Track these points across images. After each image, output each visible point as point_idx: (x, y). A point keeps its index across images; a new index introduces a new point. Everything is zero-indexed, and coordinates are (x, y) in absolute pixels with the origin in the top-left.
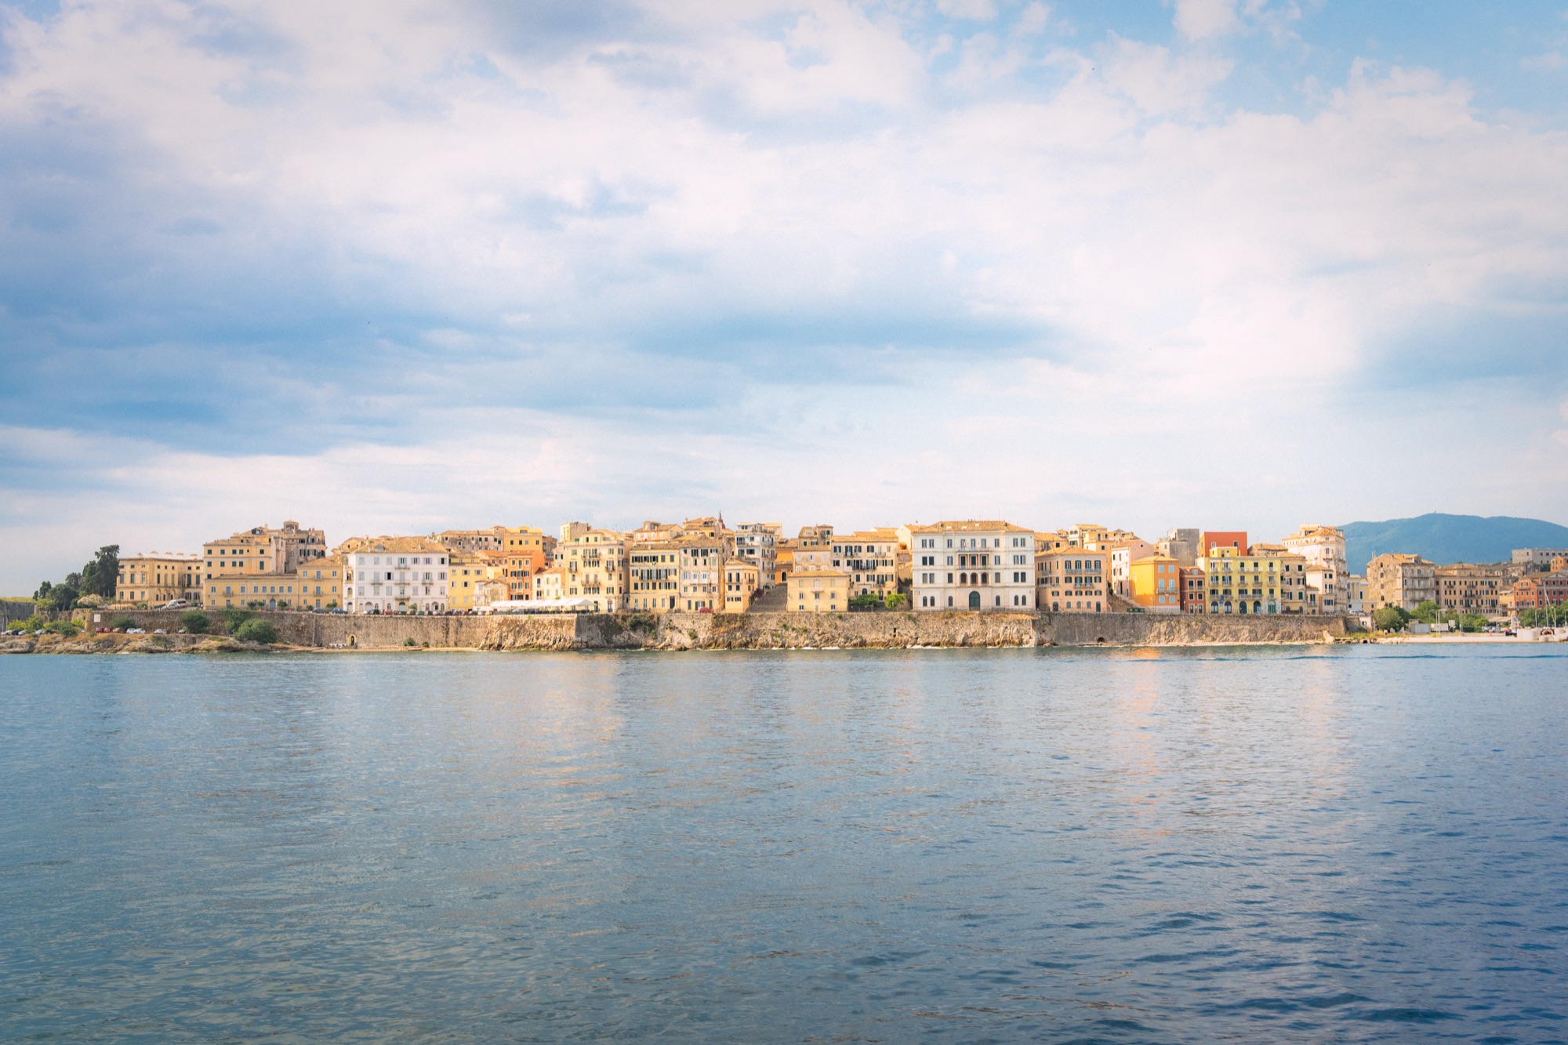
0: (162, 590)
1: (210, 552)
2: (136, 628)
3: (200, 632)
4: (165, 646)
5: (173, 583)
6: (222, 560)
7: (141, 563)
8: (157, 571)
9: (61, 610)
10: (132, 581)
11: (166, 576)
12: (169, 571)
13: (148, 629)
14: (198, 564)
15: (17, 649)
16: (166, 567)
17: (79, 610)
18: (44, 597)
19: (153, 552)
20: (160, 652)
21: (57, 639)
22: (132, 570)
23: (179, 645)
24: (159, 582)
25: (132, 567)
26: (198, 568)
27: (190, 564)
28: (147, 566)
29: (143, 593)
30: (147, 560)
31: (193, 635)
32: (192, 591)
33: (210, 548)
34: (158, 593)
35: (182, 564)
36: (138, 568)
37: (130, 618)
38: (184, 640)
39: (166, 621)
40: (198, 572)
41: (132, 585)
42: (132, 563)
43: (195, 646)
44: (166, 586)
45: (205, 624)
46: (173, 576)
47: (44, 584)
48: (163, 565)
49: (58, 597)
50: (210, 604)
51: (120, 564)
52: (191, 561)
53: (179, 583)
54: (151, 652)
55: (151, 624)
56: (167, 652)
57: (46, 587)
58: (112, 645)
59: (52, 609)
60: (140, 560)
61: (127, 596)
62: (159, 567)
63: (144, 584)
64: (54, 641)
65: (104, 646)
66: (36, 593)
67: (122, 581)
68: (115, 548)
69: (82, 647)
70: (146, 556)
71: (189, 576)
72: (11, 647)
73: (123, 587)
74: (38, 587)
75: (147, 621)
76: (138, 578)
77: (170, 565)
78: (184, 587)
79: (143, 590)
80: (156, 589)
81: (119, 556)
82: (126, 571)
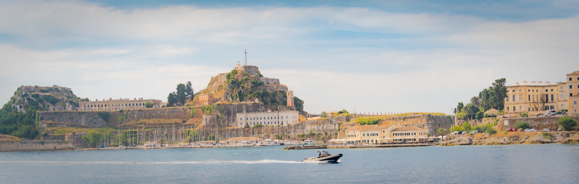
0: (532, 104)
1: (570, 79)
2: (531, 129)
3: (571, 130)
4: (551, 139)
5: (537, 100)
6: (571, 84)
7: (519, 88)
8: (528, 93)
9: (470, 119)
10: (514, 100)
11: (533, 96)
12: (535, 93)
13: (538, 128)
14: (552, 88)
15: (463, 143)
16: (533, 91)
17: (486, 119)
18: (460, 112)
19: (525, 82)
20: (548, 142)
21: (485, 136)
22: (514, 93)
23: (559, 138)
24: (529, 100)
25: (514, 91)
26: (552, 90)
27: (547, 88)
28: (523, 90)
29: (521, 107)
30: (522, 86)
31: (568, 132)
32: (549, 105)
33: (570, 77)
34: (530, 107)
35: (542, 88)
36: (517, 91)
37: (526, 122)
38: (562, 135)
39: (547, 123)
40: (552, 93)
41: (514, 102)
42: (513, 89)
43: (570, 138)
44: (534, 102)
45: (574, 125)
46: (537, 96)
47: (459, 104)
48: (531, 89)
49: (468, 112)
50: (574, 112)
51: (507, 90)
52: (548, 86)
53: (541, 100)
54: (543, 143)
55: (539, 126)
56: (552, 142)
57: (461, 106)
58: (518, 139)
59: (465, 119)
60: (518, 86)
61: (511, 109)
62: (529, 91)
63: (521, 101)
64: (483, 137)
65: (514, 140)
66: (455, 109)
67: (507, 101)
68: (504, 80)
69: (501, 141)
70: (521, 84)
71: (547, 95)
72: (459, 141)
73: (508, 103)
74: (456, 106)
75: (536, 124)
76: (517, 98)
77: (535, 89)
78: (544, 102)
79: (521, 105)
80: (528, 104)
81: (506, 84)
82: (510, 93)
